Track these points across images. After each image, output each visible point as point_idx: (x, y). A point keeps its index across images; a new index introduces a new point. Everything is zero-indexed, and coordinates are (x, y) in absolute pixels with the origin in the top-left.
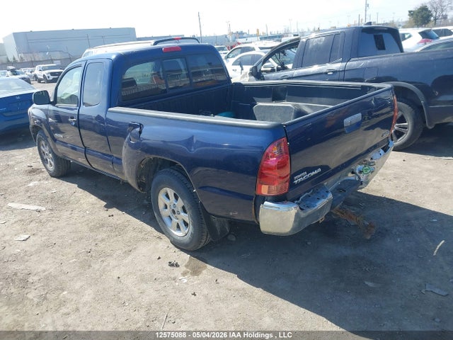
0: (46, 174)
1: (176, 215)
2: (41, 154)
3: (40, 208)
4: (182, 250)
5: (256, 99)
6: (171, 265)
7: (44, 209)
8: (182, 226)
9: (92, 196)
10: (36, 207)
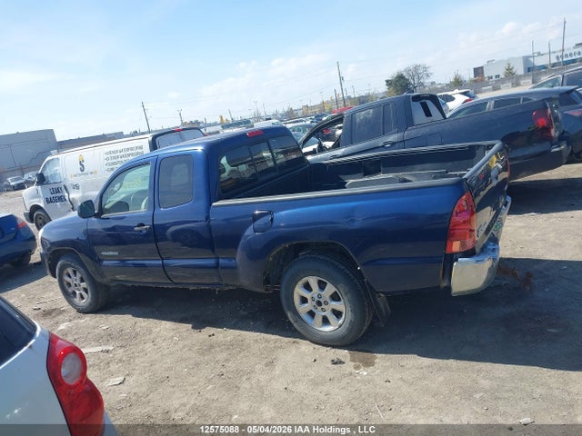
0: (73, 312)
1: (323, 306)
2: (64, 288)
3: (105, 348)
4: (333, 347)
5: (341, 177)
6: (334, 363)
7: (111, 348)
8: (332, 318)
9: (164, 322)
10: (99, 349)
